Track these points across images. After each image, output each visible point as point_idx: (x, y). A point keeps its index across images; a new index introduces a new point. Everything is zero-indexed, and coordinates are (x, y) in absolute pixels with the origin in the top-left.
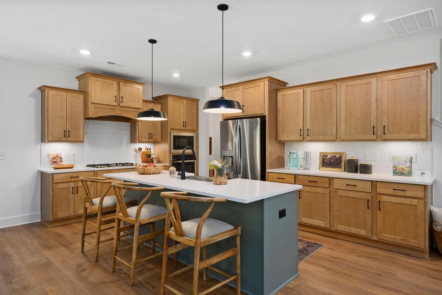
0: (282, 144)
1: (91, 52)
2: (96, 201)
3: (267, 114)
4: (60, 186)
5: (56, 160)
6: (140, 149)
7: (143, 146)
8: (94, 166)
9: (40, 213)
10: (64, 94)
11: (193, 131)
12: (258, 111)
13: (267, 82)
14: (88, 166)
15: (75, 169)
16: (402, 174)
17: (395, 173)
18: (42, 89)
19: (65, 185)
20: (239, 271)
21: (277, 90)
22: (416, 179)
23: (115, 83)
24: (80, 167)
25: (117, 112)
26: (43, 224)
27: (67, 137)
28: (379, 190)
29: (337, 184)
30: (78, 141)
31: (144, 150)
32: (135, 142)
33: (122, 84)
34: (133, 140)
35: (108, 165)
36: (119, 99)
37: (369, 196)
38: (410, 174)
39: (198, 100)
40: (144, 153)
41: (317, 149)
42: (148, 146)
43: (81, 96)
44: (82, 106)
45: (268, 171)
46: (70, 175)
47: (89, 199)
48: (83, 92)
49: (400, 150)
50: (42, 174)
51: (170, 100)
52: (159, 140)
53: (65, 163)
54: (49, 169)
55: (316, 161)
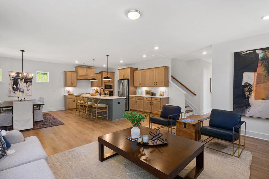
0: (136, 87)
1: (78, 62)
2: (79, 102)
3: (130, 78)
4: (70, 99)
5: (69, 92)
6: (94, 89)
7: (96, 88)
8: (79, 94)
9: (64, 107)
10: (71, 73)
11: (113, 83)
12: (128, 78)
13: (130, 69)
14: (78, 94)
15: (74, 95)
16: (162, 96)
17: (160, 96)
18: (65, 72)
19: (71, 99)
20: (108, 114)
21: (134, 71)
22: (164, 96)
23: (86, 69)
24: (75, 94)
25: (86, 78)
26: (65, 110)
27: (72, 85)
28: (153, 100)
29: (145, 99)
30: (75, 86)
31: (96, 89)
32: (93, 87)
33: (88, 69)
34: (92, 86)
35: (84, 94)
36: (87, 73)
37: (150, 101)
38: (163, 96)
39: (114, 73)
40: (96, 90)
41: (145, 89)
42: (97, 88)
43: (76, 73)
44: (76, 76)
45: (130, 95)
46: (73, 96)
47: (77, 101)
48: (76, 72)
49: (162, 89)
50: (65, 96)
51: (104, 73)
52: (101, 86)
53: (71, 93)
54: (67, 94)
55: (144, 92)
